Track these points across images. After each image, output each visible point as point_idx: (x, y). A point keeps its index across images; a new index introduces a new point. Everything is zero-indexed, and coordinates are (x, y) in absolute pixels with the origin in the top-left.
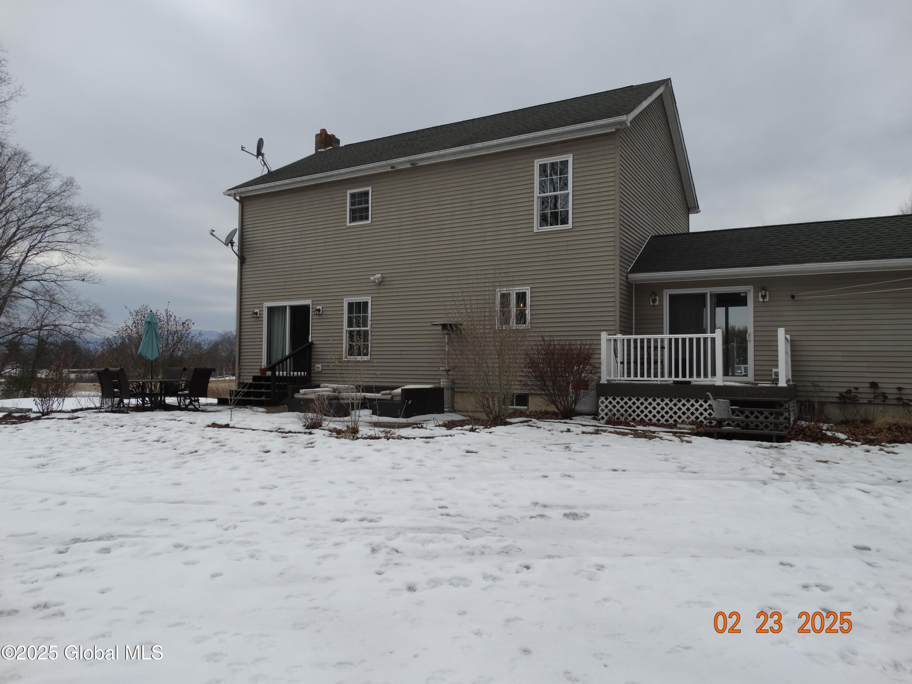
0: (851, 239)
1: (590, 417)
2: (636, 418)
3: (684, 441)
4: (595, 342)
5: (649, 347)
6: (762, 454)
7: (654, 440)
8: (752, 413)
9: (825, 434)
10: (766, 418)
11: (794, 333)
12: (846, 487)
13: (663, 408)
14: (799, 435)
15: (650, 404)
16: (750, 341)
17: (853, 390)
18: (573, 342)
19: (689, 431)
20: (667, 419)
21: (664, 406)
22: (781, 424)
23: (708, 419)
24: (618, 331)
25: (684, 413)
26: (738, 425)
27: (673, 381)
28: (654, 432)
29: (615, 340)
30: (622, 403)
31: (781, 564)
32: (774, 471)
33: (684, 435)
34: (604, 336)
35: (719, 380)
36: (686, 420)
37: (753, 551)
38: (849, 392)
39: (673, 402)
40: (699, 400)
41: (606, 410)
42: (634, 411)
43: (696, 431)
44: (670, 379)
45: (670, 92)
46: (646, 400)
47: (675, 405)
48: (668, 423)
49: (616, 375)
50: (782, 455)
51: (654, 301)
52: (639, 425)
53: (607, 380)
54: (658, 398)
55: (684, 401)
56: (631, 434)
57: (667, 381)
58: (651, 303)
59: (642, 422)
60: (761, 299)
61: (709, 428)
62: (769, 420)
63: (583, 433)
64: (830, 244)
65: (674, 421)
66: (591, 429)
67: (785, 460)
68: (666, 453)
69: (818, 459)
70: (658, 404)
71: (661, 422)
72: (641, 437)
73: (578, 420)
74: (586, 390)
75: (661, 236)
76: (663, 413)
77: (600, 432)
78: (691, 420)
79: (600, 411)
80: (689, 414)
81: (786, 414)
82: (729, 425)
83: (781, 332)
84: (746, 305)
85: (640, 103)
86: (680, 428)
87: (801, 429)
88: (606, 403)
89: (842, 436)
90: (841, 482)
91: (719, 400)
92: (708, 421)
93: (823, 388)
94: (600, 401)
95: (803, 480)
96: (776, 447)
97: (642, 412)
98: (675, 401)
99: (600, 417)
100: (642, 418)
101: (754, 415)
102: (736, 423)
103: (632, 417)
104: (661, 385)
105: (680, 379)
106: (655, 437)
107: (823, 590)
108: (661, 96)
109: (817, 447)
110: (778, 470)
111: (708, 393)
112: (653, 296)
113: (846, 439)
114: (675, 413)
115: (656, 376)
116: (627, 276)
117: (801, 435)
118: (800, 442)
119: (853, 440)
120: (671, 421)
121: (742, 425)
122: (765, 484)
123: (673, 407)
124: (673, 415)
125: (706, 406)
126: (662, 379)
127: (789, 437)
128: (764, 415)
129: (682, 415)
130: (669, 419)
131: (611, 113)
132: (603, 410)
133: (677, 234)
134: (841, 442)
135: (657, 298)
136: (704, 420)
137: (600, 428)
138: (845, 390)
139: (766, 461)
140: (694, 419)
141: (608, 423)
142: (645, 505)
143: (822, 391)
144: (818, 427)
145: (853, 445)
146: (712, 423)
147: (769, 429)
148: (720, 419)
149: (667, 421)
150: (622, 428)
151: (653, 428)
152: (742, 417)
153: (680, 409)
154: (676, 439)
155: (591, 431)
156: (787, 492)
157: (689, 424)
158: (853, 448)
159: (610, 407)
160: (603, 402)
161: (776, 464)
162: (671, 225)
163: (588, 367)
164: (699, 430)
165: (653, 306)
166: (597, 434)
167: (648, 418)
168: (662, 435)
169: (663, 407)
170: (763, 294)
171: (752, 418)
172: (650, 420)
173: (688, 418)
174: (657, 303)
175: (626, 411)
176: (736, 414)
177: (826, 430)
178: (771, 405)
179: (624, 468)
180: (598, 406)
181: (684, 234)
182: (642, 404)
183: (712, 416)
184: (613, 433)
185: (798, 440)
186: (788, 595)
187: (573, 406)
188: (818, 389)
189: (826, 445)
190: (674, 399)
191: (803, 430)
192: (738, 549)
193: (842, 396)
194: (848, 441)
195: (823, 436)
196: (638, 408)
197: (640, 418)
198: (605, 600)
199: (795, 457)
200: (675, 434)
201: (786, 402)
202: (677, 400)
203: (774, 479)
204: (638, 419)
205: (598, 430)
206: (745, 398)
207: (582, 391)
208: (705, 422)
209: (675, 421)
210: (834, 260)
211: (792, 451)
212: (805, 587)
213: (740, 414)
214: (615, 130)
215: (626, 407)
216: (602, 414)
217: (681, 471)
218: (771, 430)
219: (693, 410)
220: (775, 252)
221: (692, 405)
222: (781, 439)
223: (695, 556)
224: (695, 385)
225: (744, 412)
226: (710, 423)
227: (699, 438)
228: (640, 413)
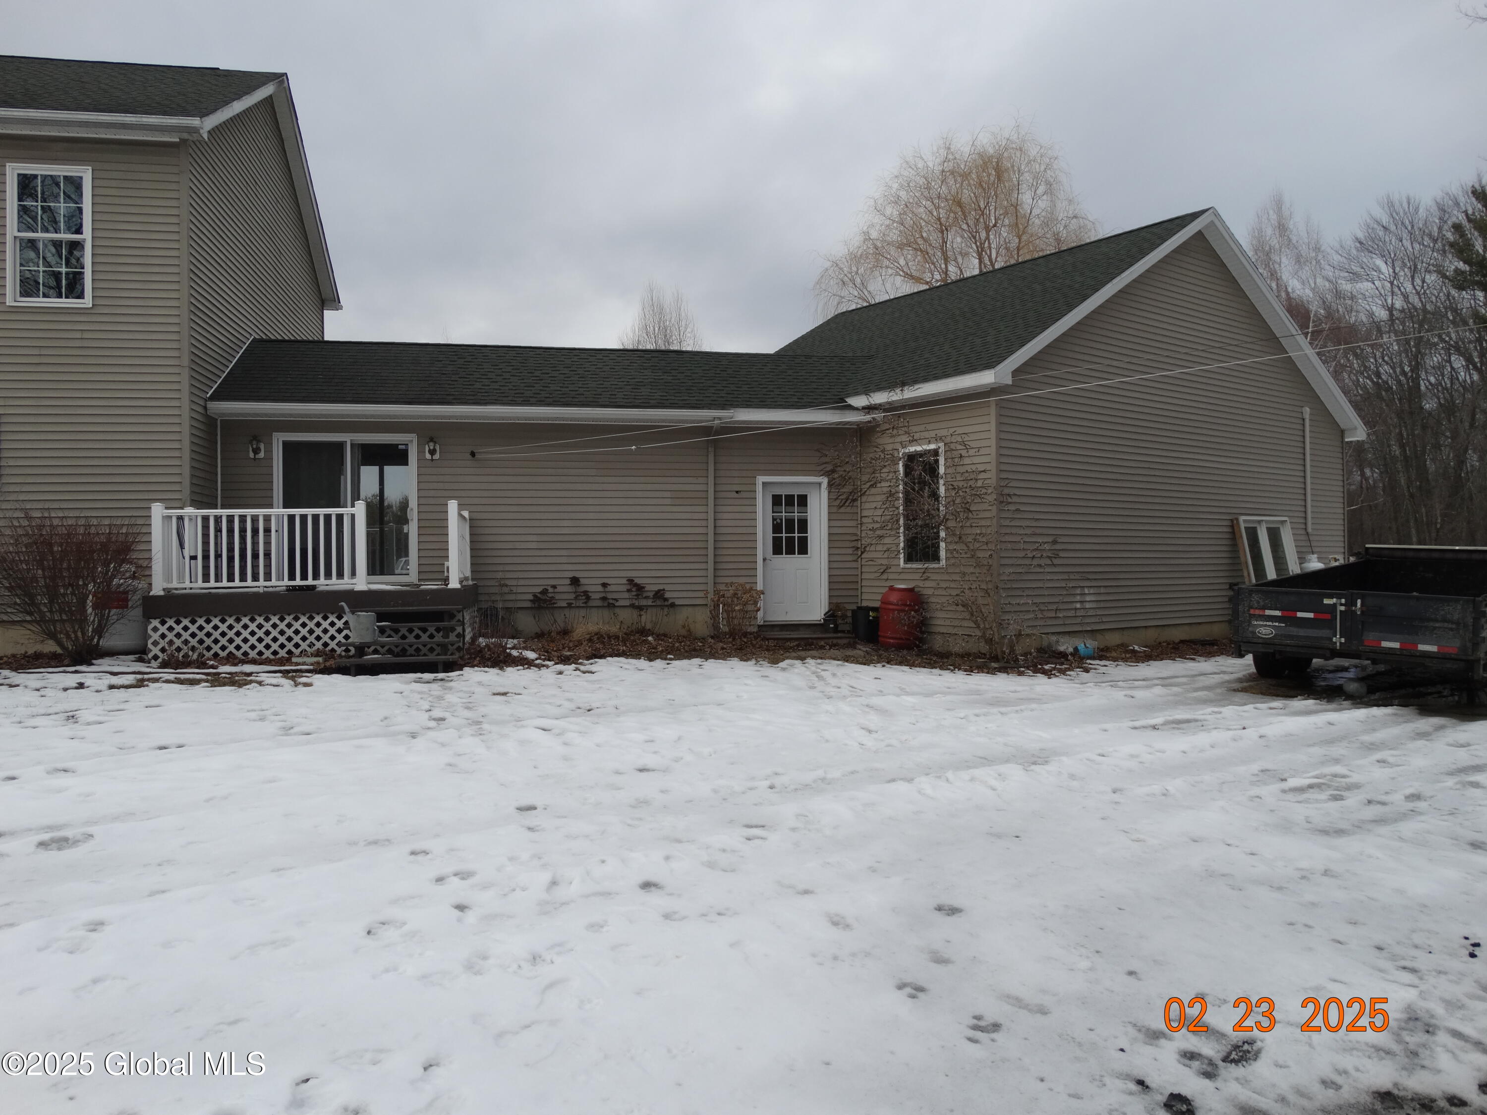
0: (550, 375)
1: (132, 657)
2: (220, 652)
3: (300, 683)
4: (140, 521)
5: (243, 531)
6: (419, 693)
7: (247, 687)
8: (411, 631)
9: (510, 654)
10: (431, 636)
11: (474, 508)
12: (523, 726)
13: (267, 633)
14: (475, 658)
15: (245, 627)
16: (412, 520)
17: (551, 590)
18: (95, 522)
19: (311, 667)
20: (275, 650)
21: (271, 629)
22: (452, 645)
23: (344, 645)
24: (189, 503)
25: (304, 639)
26: (390, 651)
27: (287, 586)
28: (250, 674)
29: (180, 518)
30: (193, 628)
31: (413, 853)
32: (430, 717)
33: (301, 674)
34: (158, 511)
35: (361, 582)
36: (308, 649)
37: (375, 842)
38: (545, 592)
39: (286, 622)
40: (329, 615)
41: (163, 643)
42: (216, 641)
43: (322, 666)
44: (280, 583)
45: (287, 97)
46: (238, 620)
47: (289, 626)
48: (277, 656)
49: (181, 579)
50: (446, 691)
51: (256, 451)
52: (225, 665)
53: (164, 590)
54: (260, 616)
55: (303, 619)
56: (207, 681)
57: (276, 587)
58: (252, 455)
59: (231, 659)
60: (428, 456)
61: (344, 660)
62: (436, 639)
63: (112, 687)
64: (523, 379)
65: (287, 653)
66: (129, 679)
67: (451, 698)
68: (264, 707)
69: (495, 692)
70: (260, 626)
71: (264, 657)
72: (224, 685)
73: (105, 664)
74: (123, 608)
75: (271, 341)
76: (268, 640)
77: (146, 683)
78: (315, 648)
79: (150, 646)
80: (312, 639)
81: (459, 629)
82: (376, 652)
83: (453, 506)
84: (406, 464)
85: (227, 102)
86: (297, 664)
87: (479, 649)
88: (163, 629)
89: (531, 655)
90: (519, 720)
91: (359, 613)
92: (344, 648)
93: (512, 588)
94: (150, 627)
95: (469, 724)
96: (442, 680)
97: (231, 641)
98: (289, 619)
99: (150, 655)
100: (231, 652)
101: (414, 634)
102: (386, 648)
103: (212, 652)
104: (265, 593)
105: (298, 582)
106: (251, 682)
107: (463, 879)
108: (269, 101)
109: (498, 674)
110: (437, 713)
111: (343, 603)
112: (254, 442)
113: (537, 659)
114: (290, 639)
115: (255, 578)
116: (206, 404)
117: (478, 659)
118: (476, 668)
119: (544, 660)
120: (283, 653)
121: (396, 650)
122: (414, 737)
123: (286, 629)
124: (286, 643)
125: (340, 624)
126: (268, 584)
127: (462, 663)
128: (428, 633)
129: (301, 642)
130: (280, 650)
131: (172, 108)
132: (155, 643)
133: (303, 341)
134: (528, 663)
135: (262, 446)
136: (336, 648)
137: (146, 676)
138: (539, 589)
139: (422, 702)
140: (321, 647)
141: (164, 665)
142: (208, 801)
143: (511, 592)
144: (500, 645)
145: (544, 666)
146: (350, 651)
147: (435, 653)
148: (361, 643)
149: (275, 653)
150: (191, 673)
151: (248, 668)
152: (395, 639)
153: (297, 632)
154: (286, 683)
155: (127, 683)
156: (443, 745)
157: (312, 655)
158: (544, 671)
159: (170, 636)
160: (155, 629)
161: (436, 705)
162: (291, 325)
163: (125, 567)
164: (328, 664)
165: (255, 459)
166: (140, 687)
167: (242, 651)
168: (263, 677)
169: (267, 630)
170: (432, 448)
171: (411, 639)
172: (245, 654)
173: (311, 645)
174: (262, 455)
175: (201, 642)
176: (386, 634)
177: (513, 648)
178: (437, 616)
179: (181, 742)
180: (146, 637)
181: (313, 342)
182: (231, 627)
183: (350, 640)
184: (173, 682)
185: (473, 666)
186: (413, 898)
187: (95, 640)
188: (506, 590)
189: (509, 669)
190: (286, 617)
191: (480, 651)
192: (353, 843)
193: (536, 599)
194: (538, 662)
195: (506, 657)
196: (223, 634)
197: (227, 651)
198: (95, 981)
199: (465, 692)
200: (285, 673)
201: (459, 612)
202: (292, 617)
203: (429, 728)
204: (223, 654)
205: (143, 680)
206: (400, 608)
207: (113, 611)
208: (339, 650)
209: (290, 652)
210: (526, 402)
211: (462, 683)
212: (440, 880)
213: (392, 633)
214: (178, 140)
215: (201, 635)
216: (155, 651)
217: (286, 735)
218: (438, 655)
219: (318, 631)
220: (449, 384)
221: (318, 625)
222: (450, 667)
223: (279, 870)
224: (322, 592)
225: (400, 631)
226: (347, 650)
227: (326, 676)
228: (227, 644)
